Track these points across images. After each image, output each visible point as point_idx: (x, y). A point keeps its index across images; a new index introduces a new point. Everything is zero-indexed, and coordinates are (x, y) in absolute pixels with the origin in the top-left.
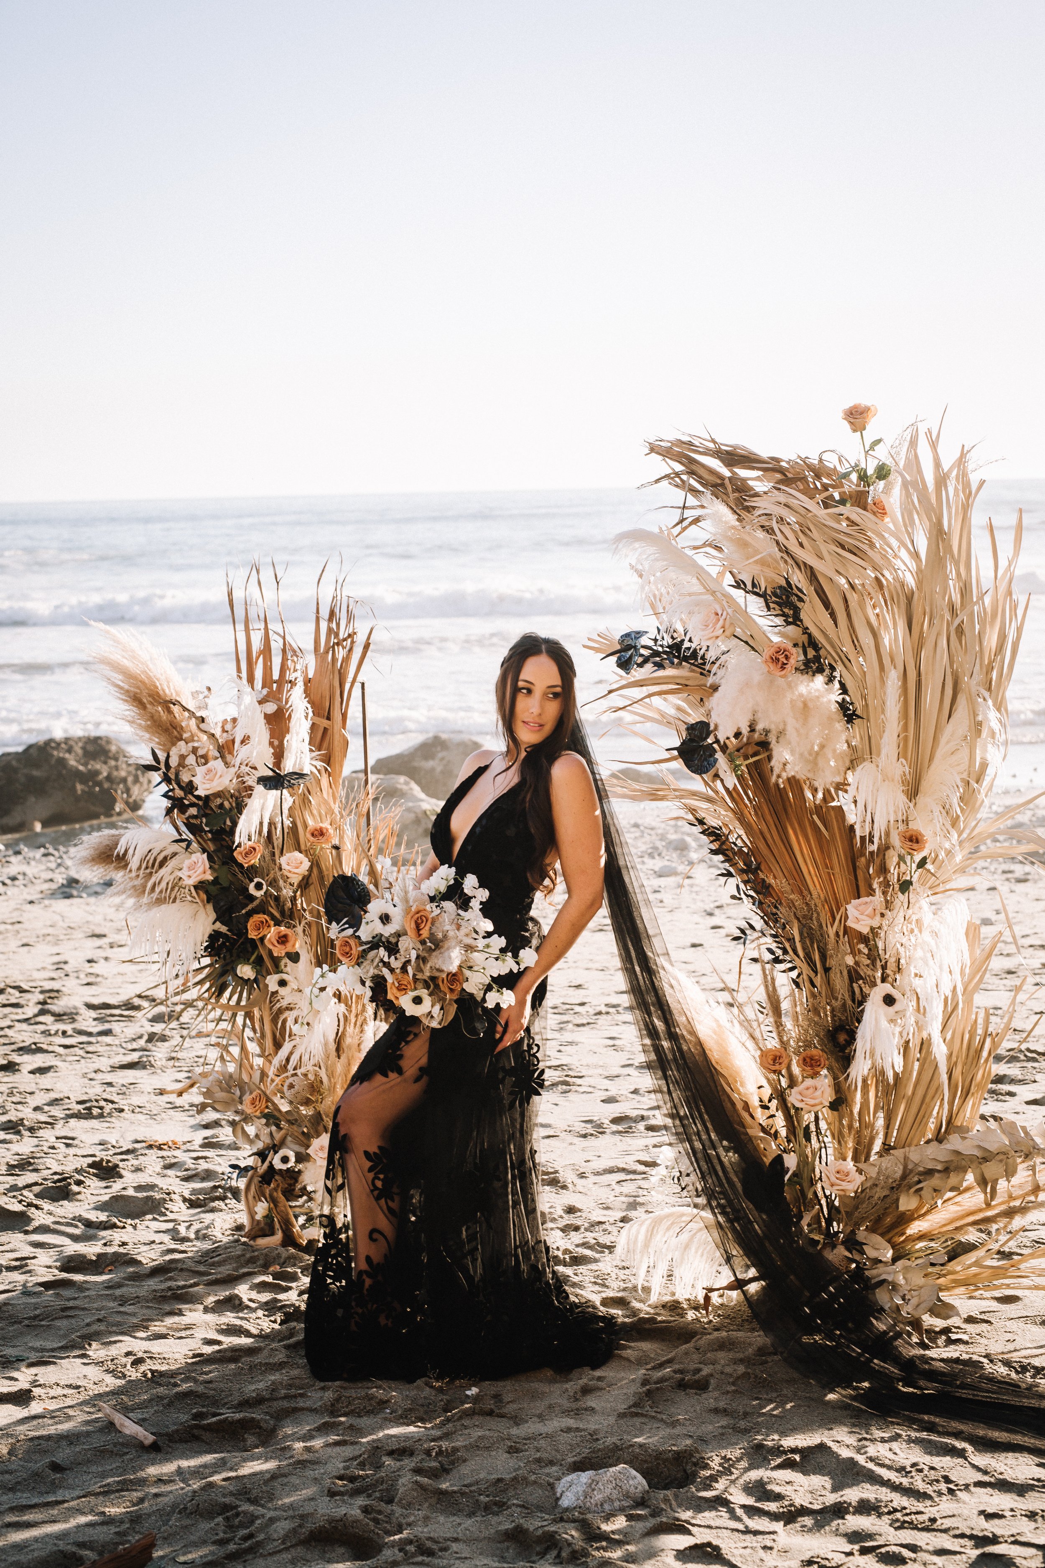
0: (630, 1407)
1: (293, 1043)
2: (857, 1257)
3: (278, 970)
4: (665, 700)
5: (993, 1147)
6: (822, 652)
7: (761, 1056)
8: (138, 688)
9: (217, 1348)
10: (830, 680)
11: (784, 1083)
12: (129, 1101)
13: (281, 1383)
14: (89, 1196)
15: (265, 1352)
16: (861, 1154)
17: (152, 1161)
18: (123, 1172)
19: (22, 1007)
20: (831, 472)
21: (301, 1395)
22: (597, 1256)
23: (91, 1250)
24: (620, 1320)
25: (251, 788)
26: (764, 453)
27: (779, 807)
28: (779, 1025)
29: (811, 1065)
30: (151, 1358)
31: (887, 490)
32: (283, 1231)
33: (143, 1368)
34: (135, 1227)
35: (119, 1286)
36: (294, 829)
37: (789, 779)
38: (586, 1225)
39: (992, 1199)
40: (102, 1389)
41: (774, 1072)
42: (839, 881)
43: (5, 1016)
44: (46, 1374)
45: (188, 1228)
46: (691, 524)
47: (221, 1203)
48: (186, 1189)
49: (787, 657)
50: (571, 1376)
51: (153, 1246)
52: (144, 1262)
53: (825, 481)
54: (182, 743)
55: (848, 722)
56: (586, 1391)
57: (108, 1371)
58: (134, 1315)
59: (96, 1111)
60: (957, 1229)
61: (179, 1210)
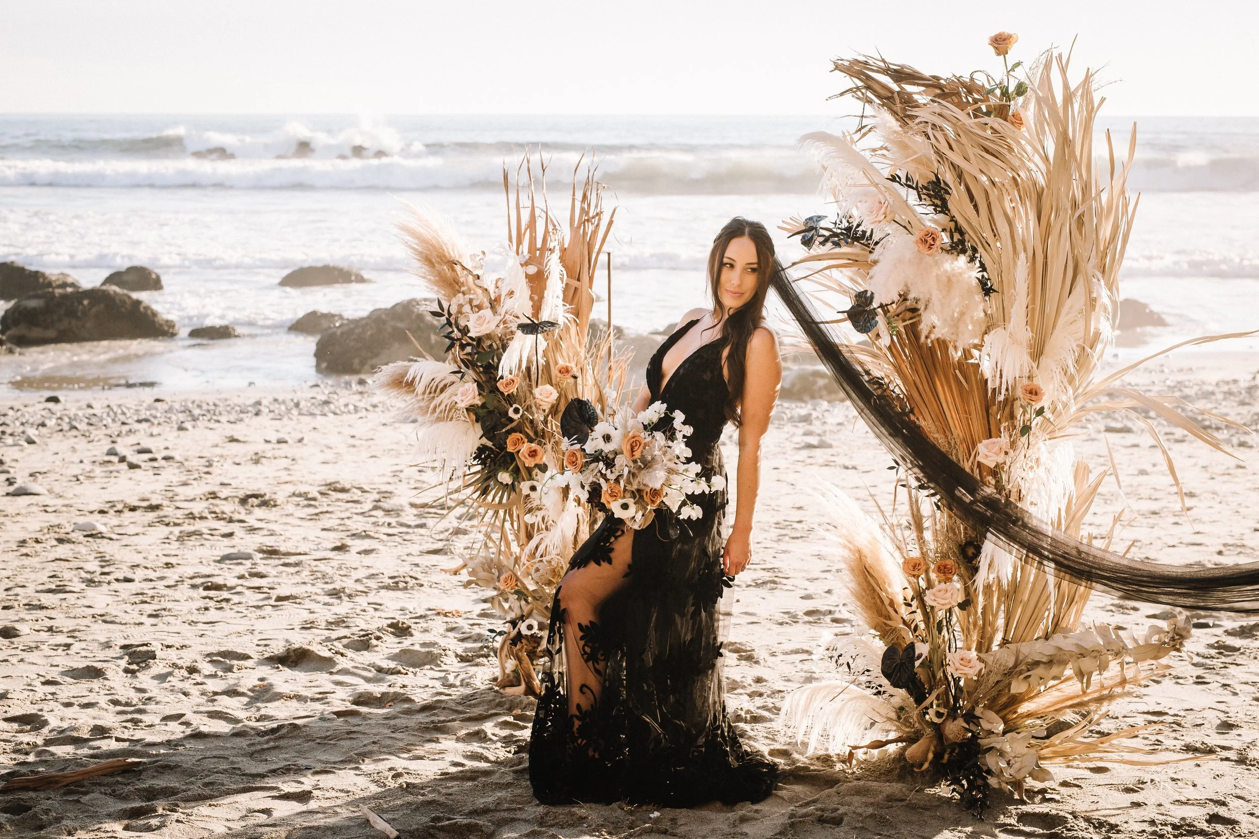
0: (776, 834)
1: (540, 536)
2: (973, 728)
3: (531, 478)
4: (841, 272)
5: (1088, 645)
6: (967, 237)
7: (905, 563)
8: (429, 250)
9: (460, 769)
10: (972, 259)
11: (923, 584)
12: (429, 579)
13: (505, 799)
14: (385, 649)
15: (497, 775)
16: (983, 646)
17: (438, 625)
18: (413, 632)
19: (361, 503)
20: (980, 89)
21: (520, 809)
22: (772, 716)
23: (377, 689)
24: (780, 767)
25: (512, 333)
26: (927, 72)
27: (930, 363)
28: (921, 539)
29: (944, 570)
30: (408, 773)
31: (1025, 106)
32: (526, 683)
33: (401, 780)
34: (415, 674)
35: (395, 717)
36: (547, 366)
37: (938, 339)
38: (769, 692)
39: (1087, 687)
40: (367, 794)
41: (914, 576)
42: (976, 424)
43: (347, 510)
44: (325, 780)
45: (456, 677)
46: (870, 131)
47: (484, 660)
48: (460, 648)
49: (934, 239)
50: (735, 808)
51: (427, 689)
52: (417, 700)
53: (976, 96)
54: (461, 295)
55: (986, 295)
56: (743, 820)
57: (373, 781)
58: (402, 740)
59: (401, 585)
60: (1056, 710)
61: (451, 663)
